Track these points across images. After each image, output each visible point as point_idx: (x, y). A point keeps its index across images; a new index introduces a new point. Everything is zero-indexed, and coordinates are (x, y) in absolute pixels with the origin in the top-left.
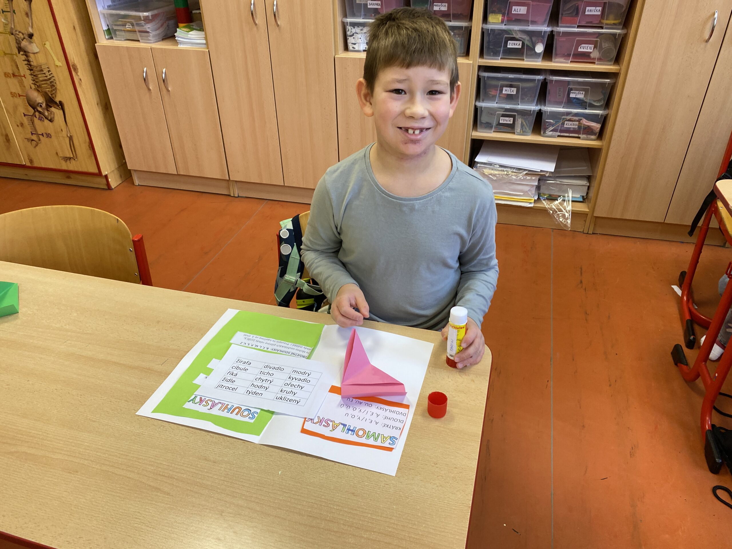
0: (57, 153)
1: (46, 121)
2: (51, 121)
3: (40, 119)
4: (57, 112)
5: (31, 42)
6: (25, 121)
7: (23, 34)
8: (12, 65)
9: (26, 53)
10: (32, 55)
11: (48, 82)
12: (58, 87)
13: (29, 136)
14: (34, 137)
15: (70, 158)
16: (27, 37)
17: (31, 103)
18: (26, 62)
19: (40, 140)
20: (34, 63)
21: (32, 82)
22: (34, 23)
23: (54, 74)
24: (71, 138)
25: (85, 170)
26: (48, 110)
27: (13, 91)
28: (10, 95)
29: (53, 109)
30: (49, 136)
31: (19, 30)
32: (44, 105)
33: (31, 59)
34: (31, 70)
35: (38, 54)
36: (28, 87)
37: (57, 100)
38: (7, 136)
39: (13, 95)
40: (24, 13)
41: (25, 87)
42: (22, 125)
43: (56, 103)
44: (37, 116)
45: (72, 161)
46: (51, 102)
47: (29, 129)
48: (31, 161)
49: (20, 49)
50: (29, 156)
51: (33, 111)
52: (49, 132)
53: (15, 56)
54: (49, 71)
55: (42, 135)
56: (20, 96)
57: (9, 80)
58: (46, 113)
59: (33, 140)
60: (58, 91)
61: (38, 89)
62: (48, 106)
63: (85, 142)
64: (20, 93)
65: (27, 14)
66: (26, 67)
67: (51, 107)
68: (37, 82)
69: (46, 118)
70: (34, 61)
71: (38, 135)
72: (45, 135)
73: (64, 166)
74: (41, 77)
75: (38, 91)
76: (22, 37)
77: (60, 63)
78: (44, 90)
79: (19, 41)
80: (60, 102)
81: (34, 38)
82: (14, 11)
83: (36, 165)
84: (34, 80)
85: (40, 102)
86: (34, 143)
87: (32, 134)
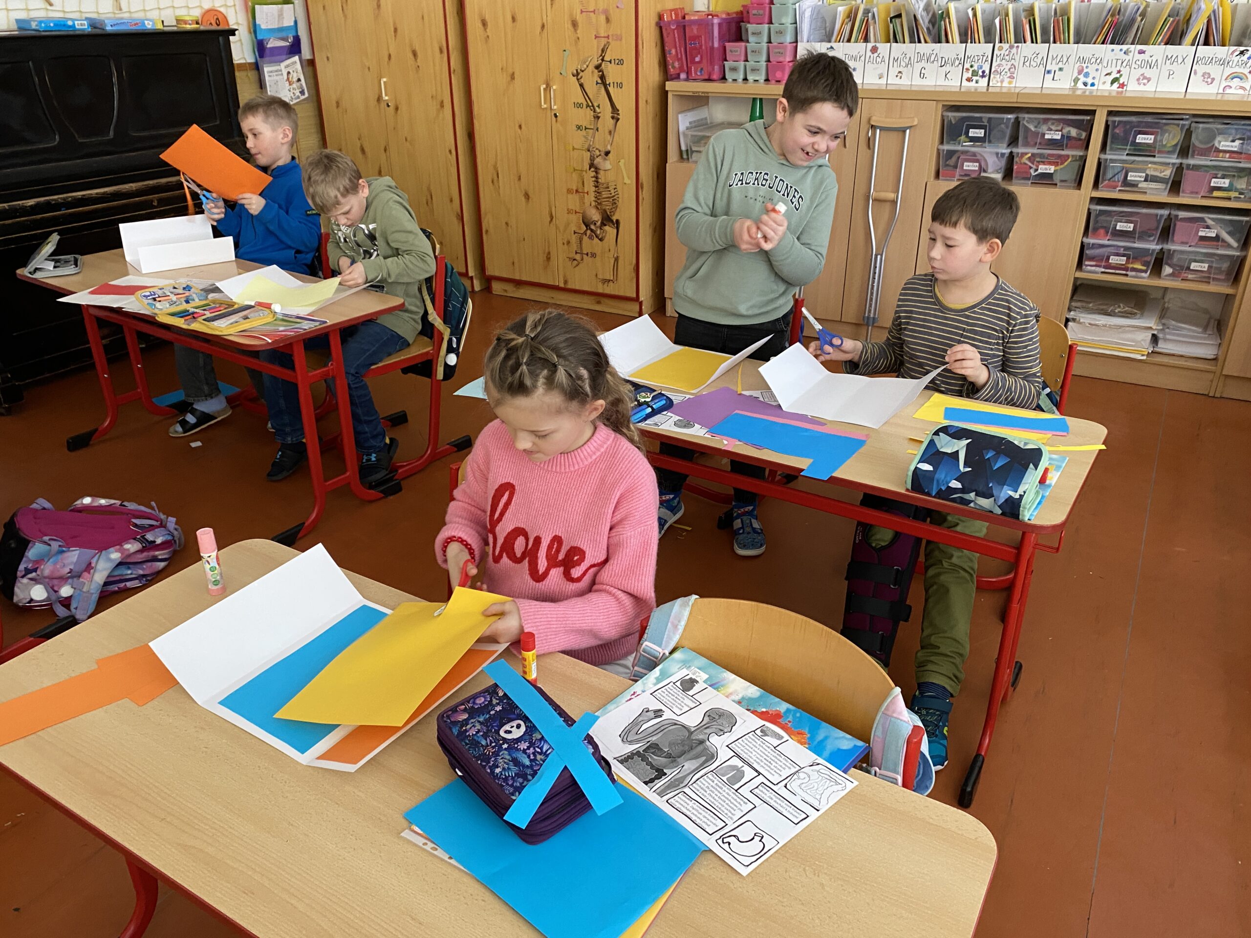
0: (596, 275)
1: (596, 240)
2: (601, 240)
3: (591, 238)
4: (610, 230)
5: (605, 159)
6: (574, 239)
7: (600, 151)
8: (578, 182)
9: (597, 170)
10: (602, 172)
11: (611, 200)
12: (619, 206)
13: (573, 255)
14: (578, 257)
15: (609, 281)
16: (603, 154)
17: (585, 220)
18: (594, 179)
19: (582, 259)
20: (602, 180)
21: (594, 199)
22: (615, 139)
23: (620, 192)
24: (617, 259)
25: (621, 293)
26: (601, 229)
27: (570, 207)
28: (566, 212)
29: (607, 228)
30: (594, 255)
31: (597, 147)
32: (599, 223)
33: (599, 176)
34: (596, 187)
35: (609, 172)
36: (587, 204)
37: (614, 218)
38: (549, 253)
39: (569, 212)
40: (607, 132)
41: (584, 203)
42: (568, 243)
43: (612, 221)
44: (588, 234)
45: (611, 283)
46: (607, 219)
47: (574, 246)
48: (566, 282)
49: (592, 165)
50: (565, 277)
51: (585, 228)
52: (595, 252)
53: (584, 173)
54: (615, 189)
55: (587, 254)
56: (576, 212)
57: (570, 196)
58: (598, 232)
59: (575, 260)
60: (618, 209)
61: (598, 205)
62: (603, 224)
63: (631, 264)
64: (577, 211)
65: (610, 132)
66: (592, 184)
67: (605, 225)
68: (599, 199)
69: (597, 237)
70: (603, 178)
71: (582, 254)
72: (589, 254)
73: (600, 289)
74: (605, 194)
75: (598, 208)
76: (597, 153)
77: (631, 181)
78: (604, 207)
79: (594, 158)
80: (617, 221)
81: (610, 155)
82: (597, 130)
83: (569, 286)
84: (596, 197)
85: (596, 219)
86: (575, 262)
87: (576, 253)
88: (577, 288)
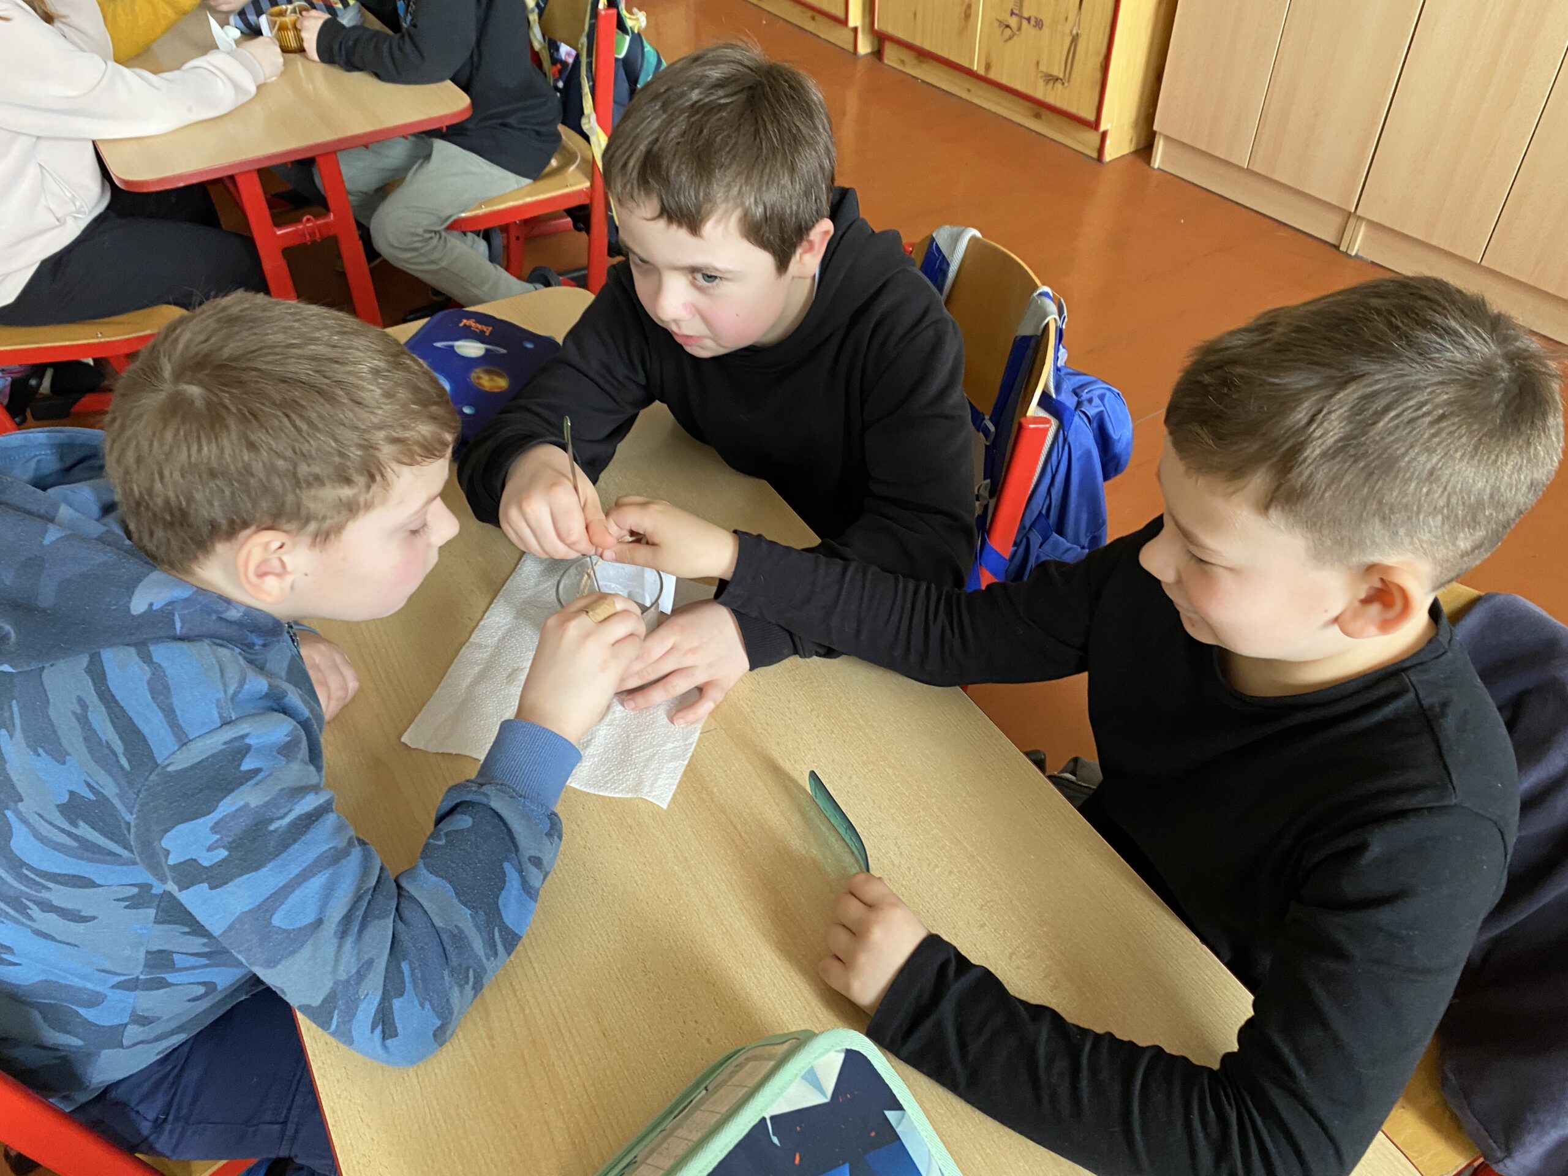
0: (1038, 63)
13: (1006, 16)
14: (1013, 22)
15: (1057, 80)
19: (1019, 29)
24: (1075, 39)
25: (1073, 109)
30: (1039, 24)
38: (969, 7)
45: (1058, 85)
48: (988, 67)
50: (988, 56)
52: (1042, 16)
55: (1029, 20)
59: (1008, 26)
63: (1097, 56)
71: (1021, 17)
72: (1033, 22)
73: (1040, 92)
83: (993, 75)
86: (1008, 32)
87: (1012, 13)
88: (1004, 81)
